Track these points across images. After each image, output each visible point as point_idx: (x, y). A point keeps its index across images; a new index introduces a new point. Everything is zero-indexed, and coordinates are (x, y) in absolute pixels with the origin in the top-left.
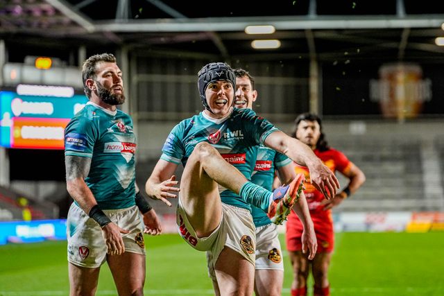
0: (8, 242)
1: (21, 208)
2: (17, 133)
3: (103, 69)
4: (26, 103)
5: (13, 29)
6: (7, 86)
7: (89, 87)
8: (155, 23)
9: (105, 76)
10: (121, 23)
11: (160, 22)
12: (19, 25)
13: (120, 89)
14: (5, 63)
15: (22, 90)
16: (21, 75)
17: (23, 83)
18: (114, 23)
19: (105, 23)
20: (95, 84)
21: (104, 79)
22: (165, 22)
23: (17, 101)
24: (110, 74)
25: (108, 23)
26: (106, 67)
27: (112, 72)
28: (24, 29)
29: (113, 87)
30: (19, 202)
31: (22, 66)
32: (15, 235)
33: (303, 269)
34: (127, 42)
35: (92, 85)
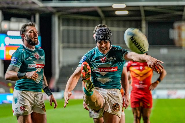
0: (3, 103)
1: (9, 87)
2: (7, 53)
3: (29, 29)
4: (11, 39)
5: (6, 6)
6: (3, 31)
7: (23, 37)
8: (71, 2)
9: (30, 32)
10: (55, 3)
11: (73, 2)
12: (8, 4)
13: (36, 39)
14: (2, 21)
15: (9, 33)
16: (9, 26)
17: (10, 30)
18: (52, 3)
19: (48, 3)
20: (25, 36)
21: (30, 34)
22: (75, 2)
23: (7, 38)
24: (32, 32)
25: (49, 3)
26: (31, 28)
27: (33, 31)
28: (11, 5)
29: (34, 37)
30: (8, 85)
31: (10, 22)
32: (6, 99)
33: (139, 116)
34: (58, 11)
35: (24, 36)
